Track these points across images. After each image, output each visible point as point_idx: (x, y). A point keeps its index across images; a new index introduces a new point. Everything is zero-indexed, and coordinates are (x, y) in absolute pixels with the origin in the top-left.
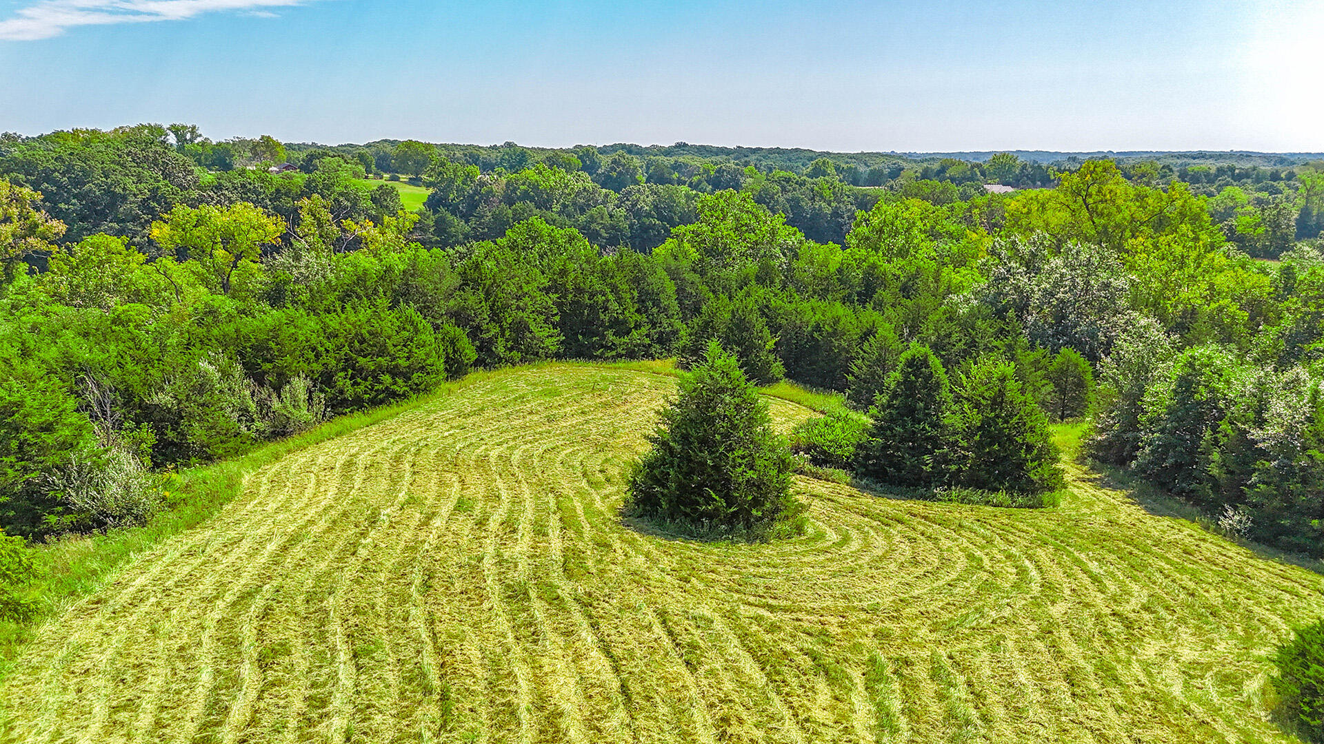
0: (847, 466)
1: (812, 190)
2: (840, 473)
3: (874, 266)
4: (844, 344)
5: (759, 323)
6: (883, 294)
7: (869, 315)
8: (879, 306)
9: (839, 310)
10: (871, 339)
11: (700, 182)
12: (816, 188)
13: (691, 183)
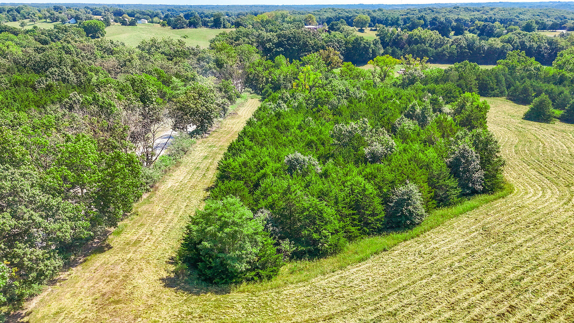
0: (559, 119)
1: (530, 37)
2: (558, 120)
3: (563, 75)
4: (554, 95)
5: (531, 89)
6: (566, 83)
7: (562, 88)
8: (564, 86)
9: (553, 86)
10: (562, 94)
11: (474, 29)
12: (531, 37)
13: (470, 30)
